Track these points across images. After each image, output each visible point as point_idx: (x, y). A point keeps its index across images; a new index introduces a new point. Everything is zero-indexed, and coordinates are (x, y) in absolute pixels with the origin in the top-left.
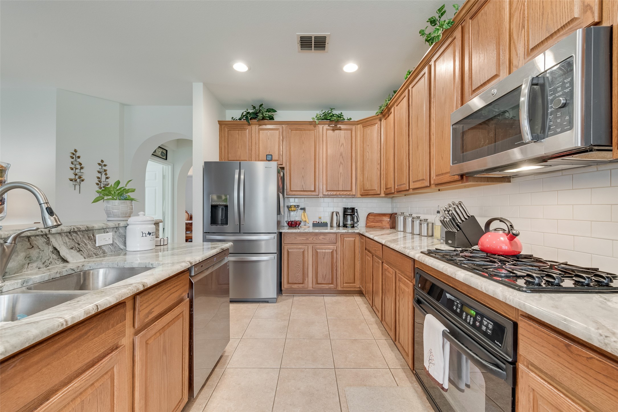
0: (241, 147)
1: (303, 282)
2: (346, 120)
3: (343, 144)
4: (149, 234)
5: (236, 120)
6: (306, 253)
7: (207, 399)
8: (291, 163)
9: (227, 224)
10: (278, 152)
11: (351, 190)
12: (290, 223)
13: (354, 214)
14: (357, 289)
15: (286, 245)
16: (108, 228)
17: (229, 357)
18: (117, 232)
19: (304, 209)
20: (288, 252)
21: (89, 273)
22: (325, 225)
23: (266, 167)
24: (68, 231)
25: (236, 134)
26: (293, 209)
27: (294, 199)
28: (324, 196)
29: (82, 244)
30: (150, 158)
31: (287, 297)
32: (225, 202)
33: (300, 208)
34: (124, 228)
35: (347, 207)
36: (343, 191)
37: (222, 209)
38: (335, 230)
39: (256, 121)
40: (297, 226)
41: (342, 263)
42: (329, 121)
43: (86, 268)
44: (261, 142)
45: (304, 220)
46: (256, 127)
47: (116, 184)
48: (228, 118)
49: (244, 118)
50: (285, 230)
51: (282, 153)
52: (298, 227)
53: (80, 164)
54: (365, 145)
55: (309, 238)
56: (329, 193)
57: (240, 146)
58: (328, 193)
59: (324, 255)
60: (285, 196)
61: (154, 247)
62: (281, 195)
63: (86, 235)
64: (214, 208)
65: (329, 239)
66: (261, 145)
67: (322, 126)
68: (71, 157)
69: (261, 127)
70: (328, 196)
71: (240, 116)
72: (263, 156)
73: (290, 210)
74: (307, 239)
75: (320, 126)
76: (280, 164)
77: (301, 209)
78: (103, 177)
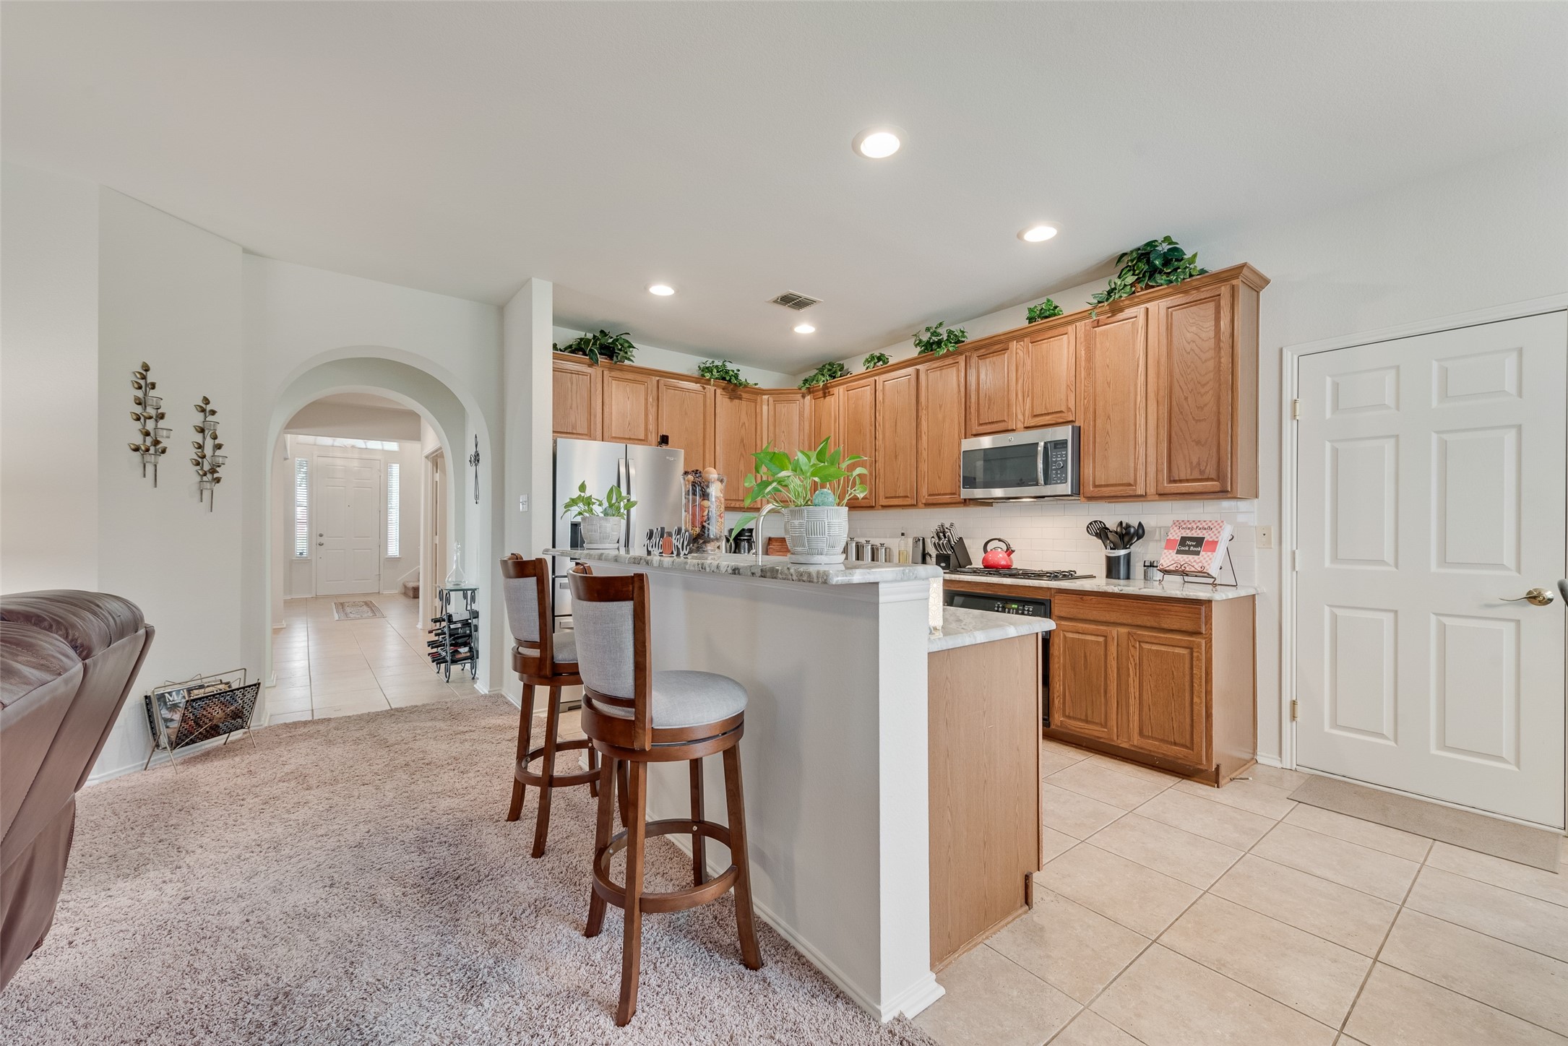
0: (577, 408)
2: (745, 383)
3: (744, 423)
5: (562, 350)
25: (565, 379)
44: (614, 402)
51: (651, 427)
53: (157, 405)
54: (777, 430)
57: (574, 405)
66: (614, 408)
68: (135, 383)
69: (613, 373)
72: (618, 430)
78: (209, 444)
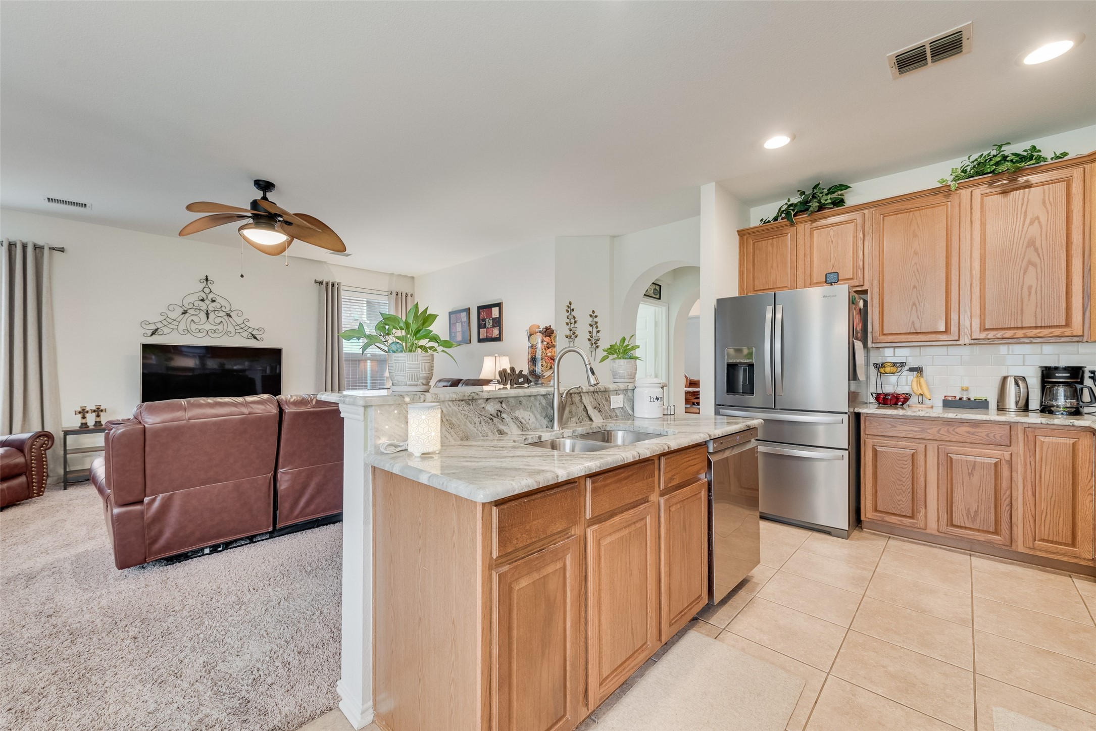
0: (777, 266)
1: (913, 514)
2: (1049, 159)
3: (1038, 218)
4: (657, 399)
5: (769, 222)
6: (920, 458)
7: (730, 618)
8: (883, 281)
9: (753, 393)
10: (853, 264)
11: (1068, 324)
12: (882, 397)
13: (1082, 382)
14: (1083, 563)
15: (869, 437)
16: (620, 390)
17: (759, 585)
18: (627, 395)
19: (918, 370)
20: (875, 452)
21: (611, 433)
22: (982, 405)
23: (824, 297)
24: (593, 390)
25: (767, 245)
26: (888, 369)
27: (892, 349)
28: (976, 342)
29: (602, 405)
30: (642, 301)
31: (873, 537)
32: (748, 359)
33: (907, 368)
34: (632, 391)
35: (1052, 364)
36: (1036, 327)
37: (745, 370)
38: (1012, 416)
39: (806, 215)
40: (900, 403)
41: (1030, 493)
42: (991, 175)
43: (608, 429)
44: (815, 251)
45: (918, 393)
46: (807, 226)
47: (622, 341)
48: (755, 222)
49: (783, 215)
50: (870, 409)
51: (861, 263)
52: (902, 405)
53: (574, 318)
55: (928, 429)
56: (991, 335)
57: (775, 264)
58: (987, 335)
59: (970, 468)
60: (870, 344)
61: (662, 416)
62: (858, 345)
63: (604, 396)
64: (732, 368)
65: (987, 435)
66: (815, 256)
67: (970, 190)
68: (567, 310)
69: (815, 224)
70: (987, 342)
71: (775, 214)
72: (819, 275)
73: (882, 371)
74: (923, 430)
75: (963, 192)
76: (858, 284)
77: (911, 370)
78: (595, 330)
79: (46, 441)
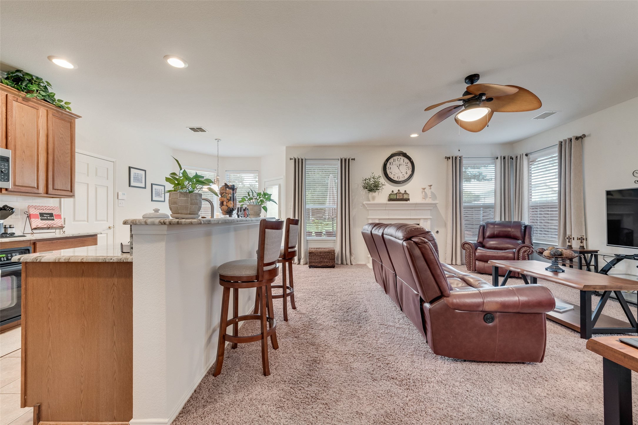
79: (528, 249)
